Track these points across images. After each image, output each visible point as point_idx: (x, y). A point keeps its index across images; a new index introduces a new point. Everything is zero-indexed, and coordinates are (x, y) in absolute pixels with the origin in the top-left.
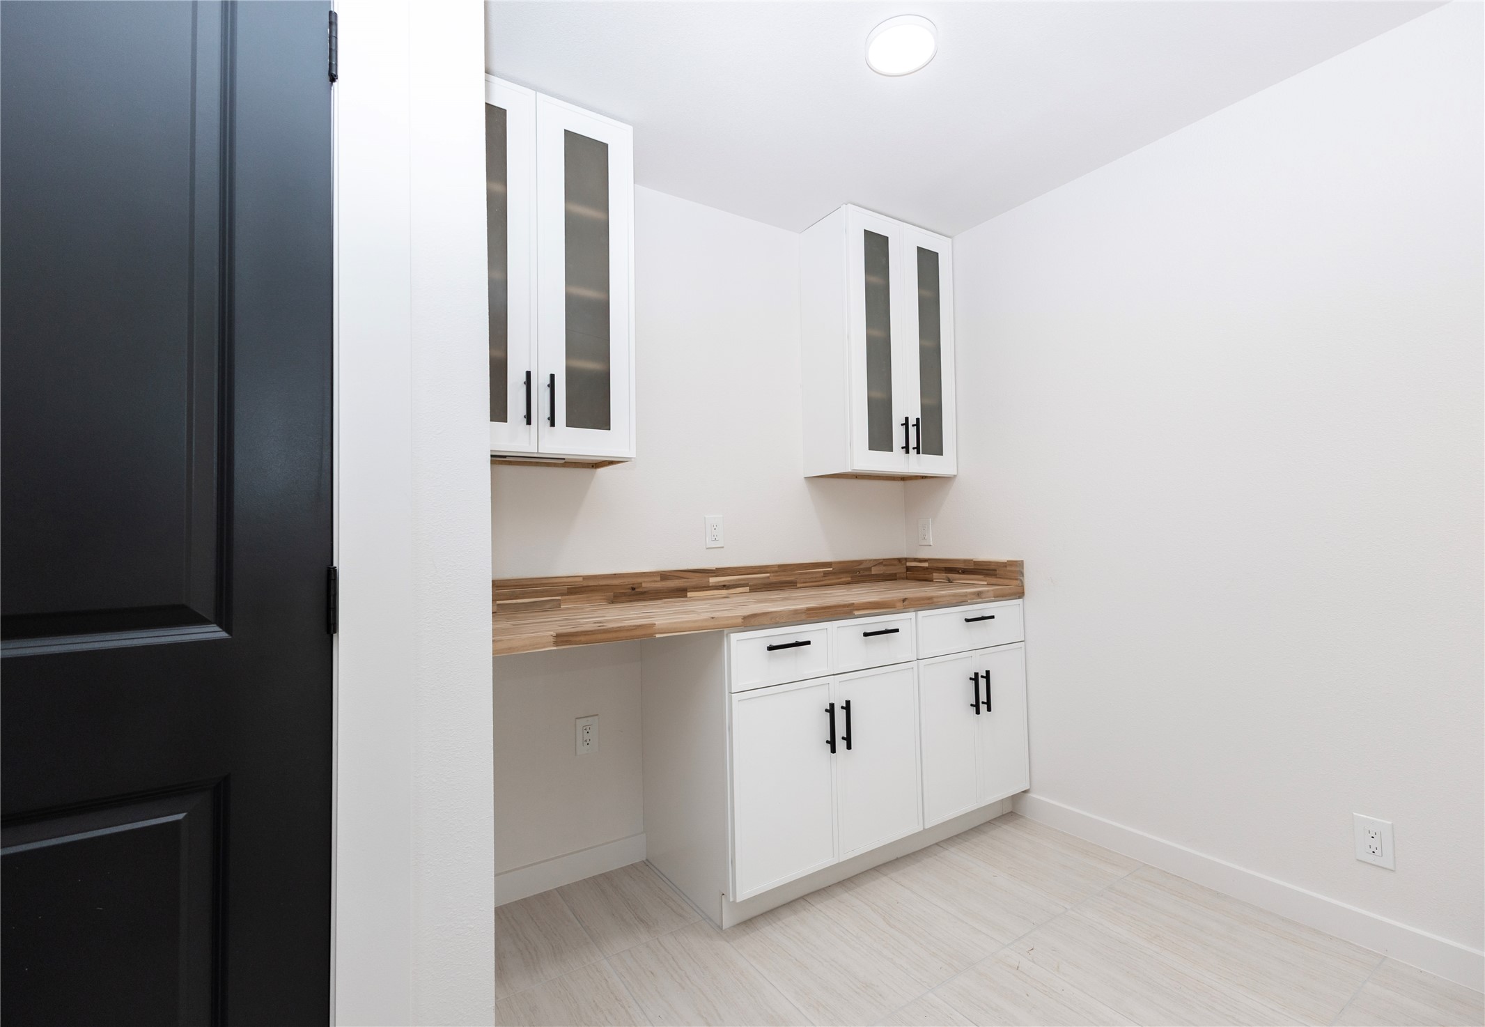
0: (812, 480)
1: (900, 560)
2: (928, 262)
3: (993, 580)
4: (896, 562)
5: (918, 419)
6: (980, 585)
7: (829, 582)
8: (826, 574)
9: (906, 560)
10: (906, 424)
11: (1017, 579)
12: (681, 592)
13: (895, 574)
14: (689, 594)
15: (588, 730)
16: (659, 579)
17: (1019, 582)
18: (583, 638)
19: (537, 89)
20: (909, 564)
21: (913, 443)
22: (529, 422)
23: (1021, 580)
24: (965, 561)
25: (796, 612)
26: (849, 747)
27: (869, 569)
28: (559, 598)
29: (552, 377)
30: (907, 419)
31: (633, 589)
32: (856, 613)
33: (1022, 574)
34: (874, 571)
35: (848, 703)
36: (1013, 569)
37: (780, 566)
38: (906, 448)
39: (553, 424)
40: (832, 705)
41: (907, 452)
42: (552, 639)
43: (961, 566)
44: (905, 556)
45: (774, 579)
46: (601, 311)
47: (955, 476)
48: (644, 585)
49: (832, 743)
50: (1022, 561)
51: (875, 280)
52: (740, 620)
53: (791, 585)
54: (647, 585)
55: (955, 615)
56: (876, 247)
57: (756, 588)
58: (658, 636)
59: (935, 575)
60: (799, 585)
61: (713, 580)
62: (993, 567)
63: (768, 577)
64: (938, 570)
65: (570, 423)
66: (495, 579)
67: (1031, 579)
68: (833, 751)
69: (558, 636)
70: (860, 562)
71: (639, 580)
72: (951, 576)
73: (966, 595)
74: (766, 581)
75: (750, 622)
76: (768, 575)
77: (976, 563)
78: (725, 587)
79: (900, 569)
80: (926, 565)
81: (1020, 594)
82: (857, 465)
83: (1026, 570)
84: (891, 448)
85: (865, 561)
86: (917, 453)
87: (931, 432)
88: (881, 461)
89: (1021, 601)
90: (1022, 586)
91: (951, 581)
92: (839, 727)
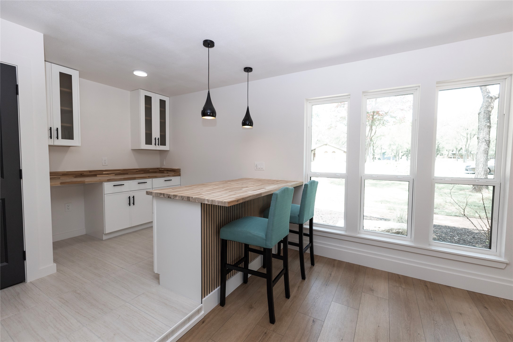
0: (134, 150)
1: (157, 168)
2: (162, 103)
3: (175, 173)
5: (159, 138)
6: (173, 173)
7: (137, 173)
8: (137, 171)
9: (159, 168)
10: (155, 139)
11: (179, 172)
12: (95, 175)
13: (156, 172)
14: (97, 176)
15: (69, 206)
16: (89, 172)
17: (179, 173)
18: (67, 183)
19: (51, 63)
20: (160, 169)
21: (157, 143)
22: (51, 138)
24: (170, 169)
25: (121, 179)
26: (134, 205)
27: (149, 170)
28: (60, 176)
29: (57, 129)
30: (156, 138)
31: (81, 174)
32: (136, 179)
34: (150, 171)
35: (134, 196)
36: (178, 170)
37: (123, 170)
38: (155, 144)
39: (58, 139)
40: (130, 197)
41: (156, 145)
42: (59, 183)
43: (169, 170)
45: (121, 172)
46: (71, 112)
47: (169, 151)
48: (84, 174)
49: (130, 204)
50: (180, 169)
51: (147, 106)
52: (107, 180)
53: (127, 174)
54: (85, 174)
55: (163, 179)
56: (148, 100)
57: (116, 174)
58: (86, 183)
59: (165, 172)
60: (129, 174)
61: (104, 173)
62: (175, 170)
63: (120, 172)
64: (165, 171)
65: (62, 138)
66: (51, 171)
67: (182, 172)
68: (130, 206)
69: (61, 183)
71: (83, 172)
72: (168, 172)
73: (165, 176)
75: (109, 181)
76: (120, 171)
77: (172, 169)
78: (108, 174)
79: (158, 170)
80: (163, 169)
81: (180, 175)
82: (142, 148)
83: (181, 171)
84: (152, 144)
85: (148, 168)
86: (159, 145)
87: (163, 141)
88: (149, 147)
89: (180, 177)
90: (180, 174)
91: (167, 173)
92: (131, 201)
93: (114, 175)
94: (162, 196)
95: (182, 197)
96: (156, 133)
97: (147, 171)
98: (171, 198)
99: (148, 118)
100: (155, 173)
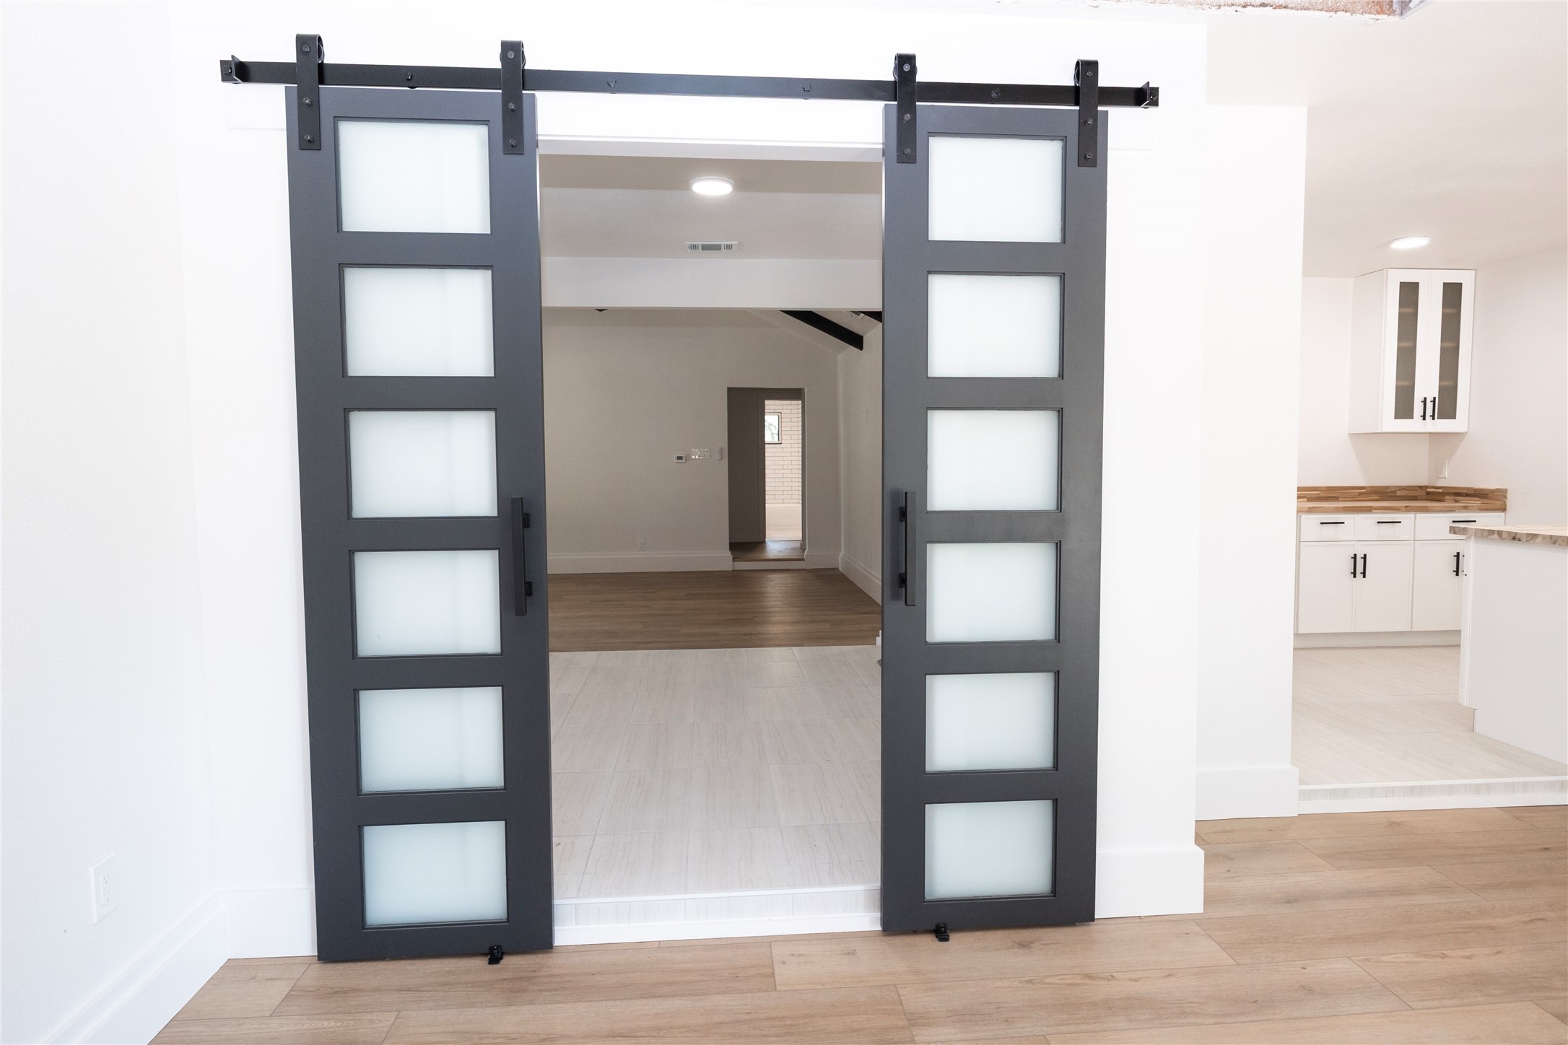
0: (1353, 435)
1: (1421, 487)
2: (1452, 293)
3: (1485, 501)
4: (1418, 488)
5: (1435, 398)
6: (1476, 502)
8: (1360, 494)
9: (1427, 487)
10: (1425, 401)
13: (1417, 497)
17: (1502, 503)
20: (1428, 490)
21: (1429, 412)
23: (1504, 501)
24: (1468, 489)
25: (1337, 508)
26: (1364, 577)
27: (1395, 492)
30: (1425, 398)
32: (1372, 511)
33: (1506, 497)
34: (1399, 493)
35: (1365, 555)
36: (1498, 494)
37: (1327, 487)
38: (1424, 417)
40: (1355, 556)
41: (1424, 419)
43: (1465, 491)
44: (1426, 484)
45: (1323, 495)
47: (1467, 432)
49: (1354, 574)
50: (1506, 490)
51: (1406, 311)
52: (1306, 509)
53: (1335, 499)
55: (1445, 518)
56: (1409, 293)
59: (1447, 497)
62: (1485, 493)
64: (1449, 494)
67: (1511, 501)
68: (1355, 577)
70: (1388, 487)
72: (1458, 498)
73: (1455, 507)
74: (1317, 496)
75: (1311, 510)
77: (1475, 490)
79: (1422, 493)
80: (1440, 490)
81: (1503, 509)
82: (1385, 429)
83: (1509, 495)
84: (1412, 417)
85: (1392, 487)
86: (1433, 419)
87: (1446, 405)
88: (1404, 425)
89: (1503, 514)
90: (1505, 505)
91: (1456, 501)
92: (1359, 567)
93: (1306, 499)
94: (1496, 536)
95: (1551, 539)
96: (1427, 384)
97: (1388, 494)
98: (1519, 540)
99: (1406, 344)
100: (1413, 500)
